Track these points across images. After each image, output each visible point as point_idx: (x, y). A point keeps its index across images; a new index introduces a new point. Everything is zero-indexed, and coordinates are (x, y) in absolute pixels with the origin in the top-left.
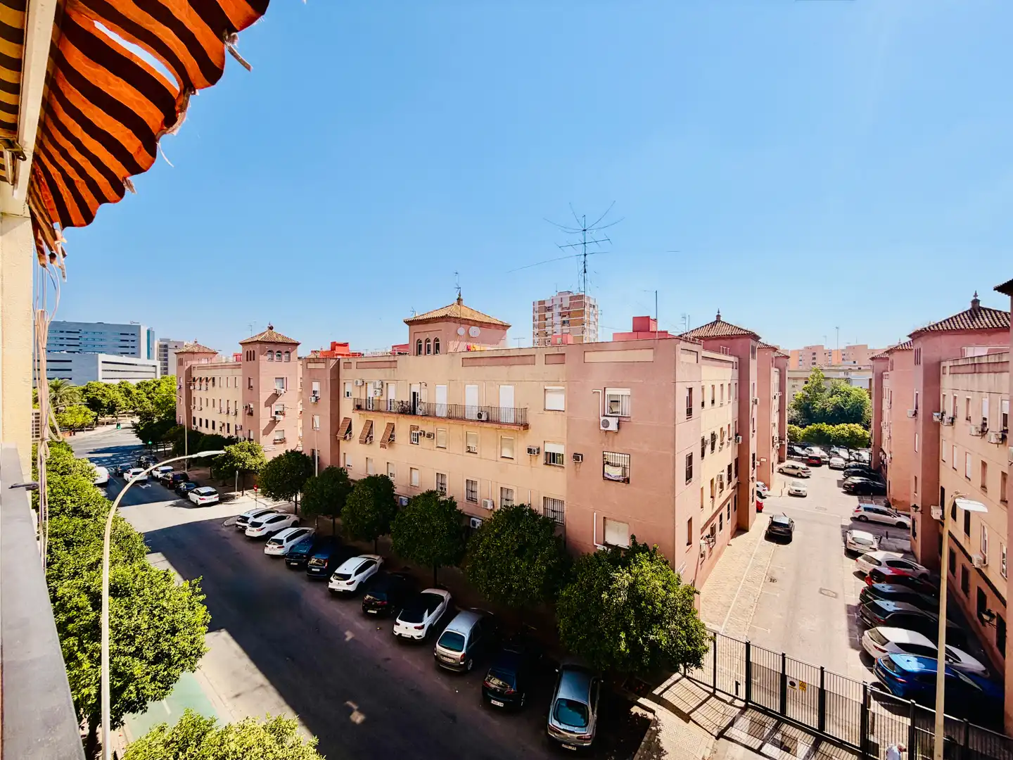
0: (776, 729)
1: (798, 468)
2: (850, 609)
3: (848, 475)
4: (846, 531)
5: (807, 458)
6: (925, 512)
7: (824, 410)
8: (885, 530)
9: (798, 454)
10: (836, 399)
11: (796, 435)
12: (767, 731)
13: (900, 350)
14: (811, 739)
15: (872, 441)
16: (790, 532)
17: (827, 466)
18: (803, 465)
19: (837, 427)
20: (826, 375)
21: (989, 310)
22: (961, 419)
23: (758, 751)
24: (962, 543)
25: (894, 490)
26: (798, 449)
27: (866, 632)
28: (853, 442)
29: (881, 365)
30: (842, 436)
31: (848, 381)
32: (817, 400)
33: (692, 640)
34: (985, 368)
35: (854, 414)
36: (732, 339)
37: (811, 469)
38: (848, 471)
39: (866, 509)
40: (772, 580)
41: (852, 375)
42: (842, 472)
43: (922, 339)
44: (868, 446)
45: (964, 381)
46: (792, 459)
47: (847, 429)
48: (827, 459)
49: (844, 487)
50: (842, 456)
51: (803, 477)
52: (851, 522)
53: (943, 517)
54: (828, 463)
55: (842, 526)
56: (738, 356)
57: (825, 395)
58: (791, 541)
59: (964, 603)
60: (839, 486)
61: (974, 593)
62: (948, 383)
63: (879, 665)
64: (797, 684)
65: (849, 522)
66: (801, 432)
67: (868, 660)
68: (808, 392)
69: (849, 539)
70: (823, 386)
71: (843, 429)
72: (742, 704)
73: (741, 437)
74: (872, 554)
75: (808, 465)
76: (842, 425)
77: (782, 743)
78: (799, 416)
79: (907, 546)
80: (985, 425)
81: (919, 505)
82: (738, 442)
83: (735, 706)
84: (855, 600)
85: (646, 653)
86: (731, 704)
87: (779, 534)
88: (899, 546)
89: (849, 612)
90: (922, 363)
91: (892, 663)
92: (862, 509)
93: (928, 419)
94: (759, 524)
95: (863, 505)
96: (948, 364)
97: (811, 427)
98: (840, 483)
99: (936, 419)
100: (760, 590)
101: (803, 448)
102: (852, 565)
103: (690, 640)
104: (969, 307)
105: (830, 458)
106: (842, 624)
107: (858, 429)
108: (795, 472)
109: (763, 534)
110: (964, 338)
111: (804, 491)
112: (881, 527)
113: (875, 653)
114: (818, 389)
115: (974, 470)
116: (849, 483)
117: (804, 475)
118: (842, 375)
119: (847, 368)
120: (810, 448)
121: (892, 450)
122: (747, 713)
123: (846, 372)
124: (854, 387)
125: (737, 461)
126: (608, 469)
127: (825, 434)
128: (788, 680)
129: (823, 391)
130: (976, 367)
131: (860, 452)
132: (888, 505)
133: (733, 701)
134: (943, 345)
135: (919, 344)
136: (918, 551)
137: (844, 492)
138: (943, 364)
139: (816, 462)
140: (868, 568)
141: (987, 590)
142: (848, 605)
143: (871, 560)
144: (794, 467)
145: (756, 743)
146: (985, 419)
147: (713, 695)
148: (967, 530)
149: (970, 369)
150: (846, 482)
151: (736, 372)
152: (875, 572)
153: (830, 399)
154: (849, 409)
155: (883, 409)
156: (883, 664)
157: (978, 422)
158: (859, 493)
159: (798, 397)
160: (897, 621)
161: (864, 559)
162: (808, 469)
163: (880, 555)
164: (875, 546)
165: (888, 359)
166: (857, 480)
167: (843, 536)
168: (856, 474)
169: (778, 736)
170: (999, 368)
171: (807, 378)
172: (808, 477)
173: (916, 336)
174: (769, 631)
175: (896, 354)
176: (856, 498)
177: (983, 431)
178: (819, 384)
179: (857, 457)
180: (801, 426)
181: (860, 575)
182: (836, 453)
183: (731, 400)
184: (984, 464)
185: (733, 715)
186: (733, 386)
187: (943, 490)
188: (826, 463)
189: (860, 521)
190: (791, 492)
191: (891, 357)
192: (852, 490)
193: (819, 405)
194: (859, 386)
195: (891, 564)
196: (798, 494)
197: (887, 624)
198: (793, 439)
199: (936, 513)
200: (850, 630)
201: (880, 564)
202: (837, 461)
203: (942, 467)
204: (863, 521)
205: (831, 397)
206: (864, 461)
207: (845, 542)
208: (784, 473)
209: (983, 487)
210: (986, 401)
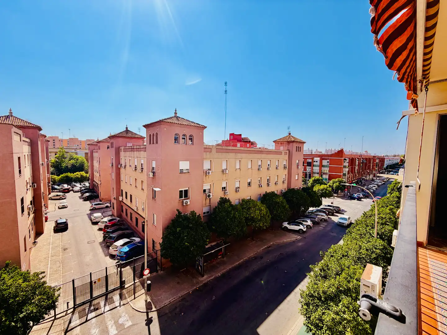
0: (90, 306)
1: (60, 196)
2: (101, 244)
3: (83, 194)
4: (90, 216)
5: (62, 190)
6: (117, 199)
7: (67, 167)
8: (103, 210)
9: (56, 189)
10: (72, 161)
11: (55, 180)
12: (87, 310)
13: (102, 142)
14: (104, 298)
15: (90, 178)
16: (67, 225)
17: (72, 192)
18: (61, 194)
19: (75, 174)
20: (66, 150)
21: (130, 131)
22: (128, 166)
23: (87, 321)
24: (129, 205)
25: (103, 195)
26: (56, 187)
27: (110, 248)
28: (81, 180)
29: (92, 147)
30: (78, 178)
31: (76, 154)
32: (63, 162)
33: (49, 297)
34: (135, 150)
35: (81, 168)
36: (24, 128)
38: (82, 192)
39: (95, 205)
40: (65, 249)
41: (78, 151)
42: (80, 193)
43: (114, 138)
44: (88, 180)
45: (128, 154)
46: (54, 192)
47: (79, 174)
48: (72, 189)
49: (83, 199)
50: (78, 186)
51: (63, 199)
52: (90, 212)
53: (123, 200)
54: (73, 190)
55: (87, 214)
56: (30, 139)
57: (67, 160)
58: (68, 229)
59: (131, 224)
60: (80, 199)
61: (134, 220)
62: (122, 154)
63: (117, 256)
64: (97, 281)
65: (89, 212)
66: (57, 178)
67: (112, 257)
68: (58, 159)
69: (93, 218)
70: (65, 156)
71: (78, 174)
72: (72, 310)
73: (36, 184)
74: (103, 220)
75: (63, 193)
76: (77, 173)
77: (94, 309)
78: (54, 171)
79: (110, 213)
80: (136, 167)
81: (115, 197)
82: (35, 187)
83: (69, 314)
84: (101, 239)
86: (66, 315)
87: (61, 228)
88: (109, 214)
89: (101, 245)
90: (114, 147)
91: (121, 252)
92: (93, 205)
93: (117, 166)
94: (49, 227)
95: (94, 203)
96: (122, 148)
97: (63, 175)
98: (80, 198)
99: (119, 167)
100: (61, 256)
101: (59, 185)
102: (96, 227)
104: (125, 129)
106: (100, 251)
107: (83, 173)
108: (58, 197)
109: (52, 231)
110: (128, 140)
111: (67, 205)
112: (101, 209)
113: (114, 253)
114: (63, 157)
115: (132, 181)
116: (85, 196)
117: (63, 198)
118: (73, 151)
119: (75, 148)
120: (62, 185)
121: (101, 180)
122: (75, 312)
123: (76, 149)
124: (79, 156)
125: (34, 198)
127: (70, 177)
128: (93, 282)
129: (65, 158)
130: (132, 149)
131: (85, 183)
132: (101, 201)
133: (67, 313)
134: (119, 142)
135: (112, 141)
136: (115, 214)
137: (83, 201)
138: (120, 148)
139: (67, 191)
140: (102, 225)
141: (138, 217)
142: (100, 242)
143: (103, 222)
144: (57, 195)
145: (84, 319)
146: (136, 165)
147: (55, 319)
148: (131, 201)
149: (130, 150)
150: (83, 196)
151: (30, 147)
152: (106, 227)
153: (70, 162)
154: (78, 166)
155: (94, 165)
156: (118, 254)
157: (133, 167)
158: (89, 199)
159: (53, 161)
160: (118, 238)
161: (101, 223)
162: (65, 195)
163: (106, 219)
164: (102, 217)
165: (97, 145)
166: (87, 194)
167: (89, 218)
168: (86, 192)
169: (92, 308)
171: (57, 152)
172: (65, 198)
173: (111, 137)
174: (72, 271)
176: (88, 202)
177: (135, 169)
178: (63, 155)
179: (84, 186)
180: (57, 175)
181: (100, 229)
182: (75, 185)
183: (29, 164)
184: (136, 179)
185: (69, 318)
186: (29, 155)
187: (122, 190)
188: (71, 190)
189: (93, 210)
190: (60, 207)
191: (99, 144)
192: (86, 199)
193: (64, 165)
194: (81, 156)
195: (109, 221)
196: (64, 207)
197: (115, 241)
198: (54, 182)
199: (120, 199)
200: (103, 251)
201: (106, 222)
202: (76, 189)
203: (121, 182)
204: (95, 210)
205: (70, 160)
206: (87, 187)
207: (91, 220)
208: (52, 199)
209: (136, 186)
210: (136, 160)
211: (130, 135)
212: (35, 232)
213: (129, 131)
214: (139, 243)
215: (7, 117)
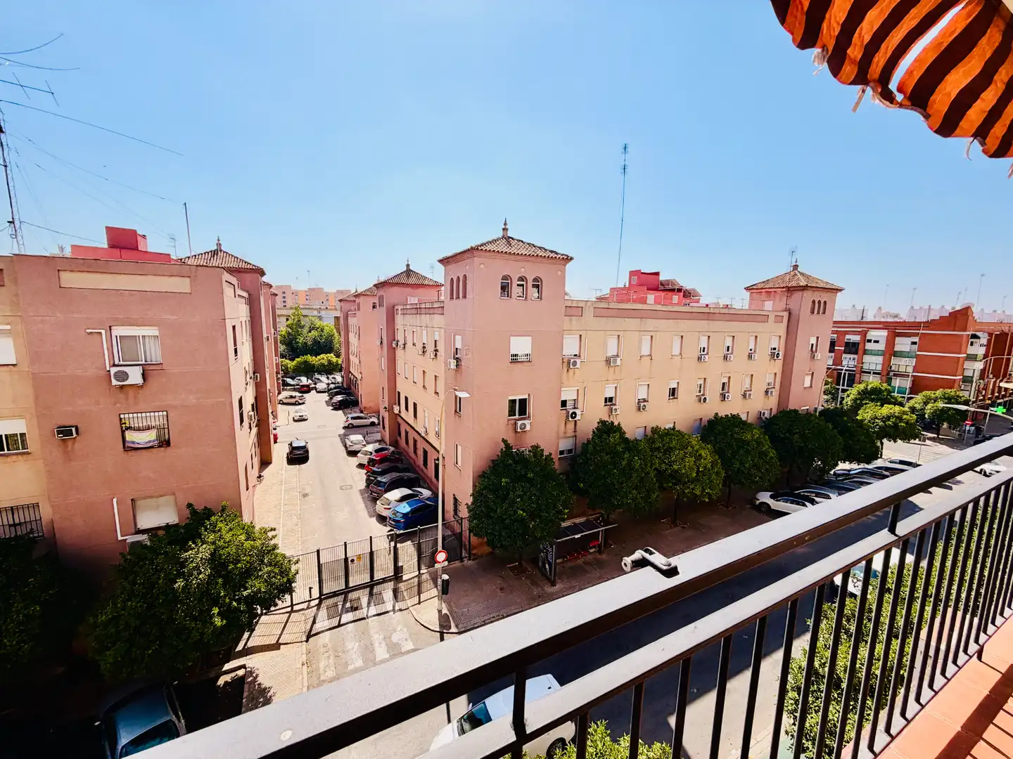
0: (345, 601)
1: (295, 397)
2: (362, 492)
3: (332, 396)
4: (343, 438)
5: (298, 387)
6: (390, 410)
7: (306, 343)
8: (365, 430)
9: (290, 385)
10: (314, 333)
11: (288, 368)
12: (340, 607)
13: (363, 295)
14: (367, 591)
15: (344, 366)
16: (307, 452)
17: (314, 391)
18: (297, 394)
19: (318, 357)
20: (304, 312)
21: (415, 272)
22: (409, 344)
23: (340, 625)
24: (413, 425)
25: (365, 401)
26: (289, 381)
27: (378, 502)
28: (329, 369)
29: (346, 306)
30: (323, 365)
31: (320, 318)
32: (299, 335)
33: (283, 573)
34: (423, 311)
35: (323, 346)
36: (240, 272)
37: (305, 395)
38: (331, 392)
39: (353, 418)
40: (305, 495)
41: (323, 313)
42: (327, 394)
43: (385, 288)
44: (341, 371)
45: (410, 319)
46: (286, 390)
47: (325, 358)
48: (314, 386)
49: (332, 406)
50: (323, 381)
51: (300, 404)
52: (344, 431)
53: (400, 412)
54: (315, 388)
55: (339, 436)
56: (247, 292)
57: (305, 331)
58: (308, 459)
59: (414, 461)
60: (328, 405)
61: (420, 453)
62: (399, 320)
63: (390, 518)
64: (355, 558)
65: (342, 431)
66: (291, 364)
67: (382, 519)
68: (290, 328)
69: (348, 443)
70: (302, 323)
71: (323, 359)
72: (317, 601)
73: (258, 375)
74: (366, 449)
75: (301, 392)
76: (322, 356)
77: (352, 607)
78: (286, 351)
79: (378, 437)
80: (424, 347)
81: (387, 406)
82: (257, 379)
83: (312, 607)
84: (362, 485)
85: (242, 612)
86: (308, 608)
87: (298, 456)
88: (375, 438)
89: (362, 495)
90: (385, 306)
91: (395, 513)
92: (349, 419)
93: (390, 346)
94: (279, 452)
95: (350, 416)
96: (400, 308)
97: (299, 359)
98: (328, 403)
99: (394, 346)
100: (299, 507)
101: (293, 378)
102: (354, 461)
104: (405, 269)
105: (315, 384)
106: (360, 505)
107: (332, 357)
108: (293, 401)
109: (285, 461)
110: (410, 290)
111: (306, 415)
112: (361, 428)
113: (385, 513)
114: (299, 325)
115: (418, 377)
116: (335, 401)
117: (301, 402)
118: (315, 313)
119: (319, 307)
120: (299, 378)
121: (363, 371)
122: (322, 606)
123: (319, 310)
124: (325, 324)
125: (256, 398)
126: (130, 436)
127: (310, 364)
128: (349, 561)
129: (302, 327)
130: (418, 310)
131: (336, 377)
132: (362, 412)
133: (309, 604)
134: (393, 295)
135: (381, 292)
136: (387, 439)
137: (333, 409)
138: (396, 308)
139: (306, 390)
140: (364, 459)
141: (428, 448)
142: (360, 490)
143: (366, 453)
144: (292, 397)
145: (335, 622)
146: (424, 344)
147: (292, 611)
148: (415, 416)
149: (414, 311)
150: (333, 401)
151: (248, 307)
152: (371, 461)
153: (309, 334)
154: (324, 342)
155: (350, 340)
156: (392, 516)
157: (420, 346)
158: (342, 407)
159: (283, 333)
160: (392, 486)
161: (362, 454)
162: (303, 396)
163: (370, 448)
164: (364, 443)
165: (355, 301)
166: (339, 398)
167: (342, 442)
168: (337, 394)
169: (348, 605)
170: (431, 311)
171: (289, 316)
172: (303, 403)
173: (380, 285)
174: (316, 536)
175: (362, 298)
176: (340, 412)
177: (423, 352)
178: (299, 321)
179: (333, 380)
180: (290, 360)
181: (361, 466)
182: (318, 379)
183: (248, 338)
184: (424, 371)
185: (313, 615)
186: (247, 322)
187: (399, 393)
188: (313, 389)
189: (349, 428)
190: (296, 419)
191: (357, 301)
192: (338, 407)
193: (301, 340)
194: (328, 324)
195: (377, 451)
196: (302, 419)
197: (387, 491)
198: (286, 373)
199: (396, 410)
200: (366, 506)
201: (371, 453)
202: (321, 386)
203: (398, 377)
204: (352, 428)
205: (310, 332)
206: (338, 383)
207: (345, 446)
208: (283, 404)
209: (424, 386)
210: (425, 332)
211: (412, 280)
212: (259, 460)
213: (412, 271)
214: (428, 499)
215: (215, 253)
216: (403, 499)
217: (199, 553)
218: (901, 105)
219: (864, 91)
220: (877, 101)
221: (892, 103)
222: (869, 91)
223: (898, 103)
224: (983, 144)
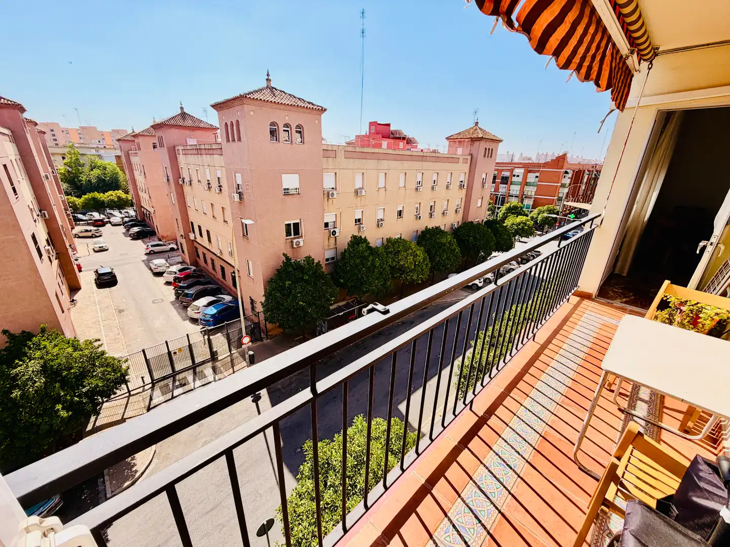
0: (174, 381)
1: (91, 231)
2: (173, 303)
3: (128, 228)
4: (147, 263)
5: (91, 221)
6: (186, 237)
7: (90, 181)
8: (166, 255)
9: (82, 220)
10: (96, 172)
11: (76, 204)
12: (171, 386)
13: (141, 135)
14: (191, 371)
15: (134, 201)
16: (114, 276)
17: (110, 225)
18: (92, 228)
19: (106, 194)
20: (81, 151)
22: (195, 182)
23: (173, 398)
24: (208, 248)
25: (161, 231)
26: (80, 216)
27: (188, 309)
28: (120, 205)
29: (126, 146)
30: (112, 201)
31: (100, 156)
32: (81, 173)
33: (115, 370)
34: (203, 152)
35: (113, 184)
37: (101, 229)
38: (128, 225)
39: (152, 246)
40: (121, 311)
41: (102, 152)
42: (122, 227)
43: (162, 129)
44: (132, 205)
45: (192, 159)
46: (79, 225)
47: (114, 195)
48: (108, 220)
49: (130, 236)
50: (117, 216)
51: (96, 237)
52: (146, 257)
53: (195, 238)
54: (110, 222)
55: (143, 261)
56: (9, 129)
58: (117, 282)
59: (214, 275)
60: (126, 236)
61: (218, 269)
62: (181, 159)
63: (201, 319)
64: (177, 351)
66: (79, 201)
67: (194, 321)
68: (69, 166)
69: (153, 267)
70: (81, 162)
71: (112, 195)
72: (150, 385)
73: (46, 212)
74: (170, 270)
75: (95, 226)
76: (110, 192)
77: (181, 384)
78: (69, 188)
79: (180, 259)
80: (209, 184)
81: (183, 235)
82: (45, 216)
83: (147, 390)
84: (173, 297)
85: (85, 403)
86: (143, 391)
87: (106, 281)
88: (177, 261)
89: (173, 305)
90: (165, 146)
91: (205, 315)
92: (150, 246)
93: (177, 183)
94: (87, 279)
95: (150, 244)
96: (180, 148)
97: (86, 196)
99: (181, 183)
100: (117, 321)
101: (84, 214)
102: (161, 280)
103: (114, 371)
104: (179, 111)
105: (109, 218)
106: (174, 314)
107: (120, 193)
108: (89, 234)
109: (94, 285)
110: (187, 132)
111: (106, 246)
112: (163, 254)
113: (196, 316)
114: (77, 163)
115: (208, 210)
116: (132, 233)
117: (97, 235)
118: (93, 151)
119: (95, 146)
120: (90, 213)
121: (154, 206)
122: (155, 388)
123: (97, 149)
124: (106, 162)
125: (49, 234)
127: (100, 200)
128: (172, 353)
129: (82, 166)
130: (198, 151)
131: (128, 211)
132: (160, 240)
133: (144, 389)
134: (172, 136)
135: (159, 133)
136: (188, 260)
137: (131, 240)
138: (177, 148)
139: (100, 224)
140: (171, 278)
141: (224, 265)
142: (171, 302)
143: (171, 273)
144: (87, 231)
145: (169, 396)
146: (208, 181)
147: (130, 395)
148: (210, 240)
149: (194, 152)
150: (130, 233)
151: (14, 145)
152: (176, 279)
153: (92, 172)
154: (109, 180)
155: (136, 178)
156: (202, 318)
157: (205, 183)
158: (141, 237)
159: (62, 171)
160: (198, 296)
161: (168, 274)
162: (98, 230)
163: (174, 268)
164: (168, 265)
165: (134, 141)
166: (136, 229)
167: (147, 266)
168: (133, 226)
169: (177, 383)
170: (211, 152)
171: (65, 154)
172: (101, 236)
173: (157, 127)
174: (139, 340)
175: (140, 138)
176: (140, 241)
177: (209, 188)
178: (77, 159)
179: (127, 215)
180: (77, 197)
181: (168, 283)
182: (111, 214)
183: (23, 177)
184: (212, 204)
185: (149, 395)
186: (18, 160)
187: (192, 223)
188: (107, 223)
189: (151, 254)
190: (96, 249)
191: (136, 140)
192: (136, 237)
193: (83, 178)
194: (109, 161)
195: (180, 271)
196: (102, 250)
197: (195, 300)
198: (75, 209)
199: (192, 236)
200: (179, 313)
201: (176, 273)
202: (114, 220)
203: (189, 209)
204: (153, 254)
205: (92, 170)
206: (132, 216)
207: (151, 269)
208: (79, 237)
210: (207, 171)
211: (189, 123)
212: (67, 287)
213: (187, 114)
214: (230, 302)
216: (210, 304)
217: (29, 368)
218: (517, 31)
219: (497, 20)
220: (505, 27)
221: (512, 29)
222: (500, 19)
223: (515, 29)
224: (557, 61)
